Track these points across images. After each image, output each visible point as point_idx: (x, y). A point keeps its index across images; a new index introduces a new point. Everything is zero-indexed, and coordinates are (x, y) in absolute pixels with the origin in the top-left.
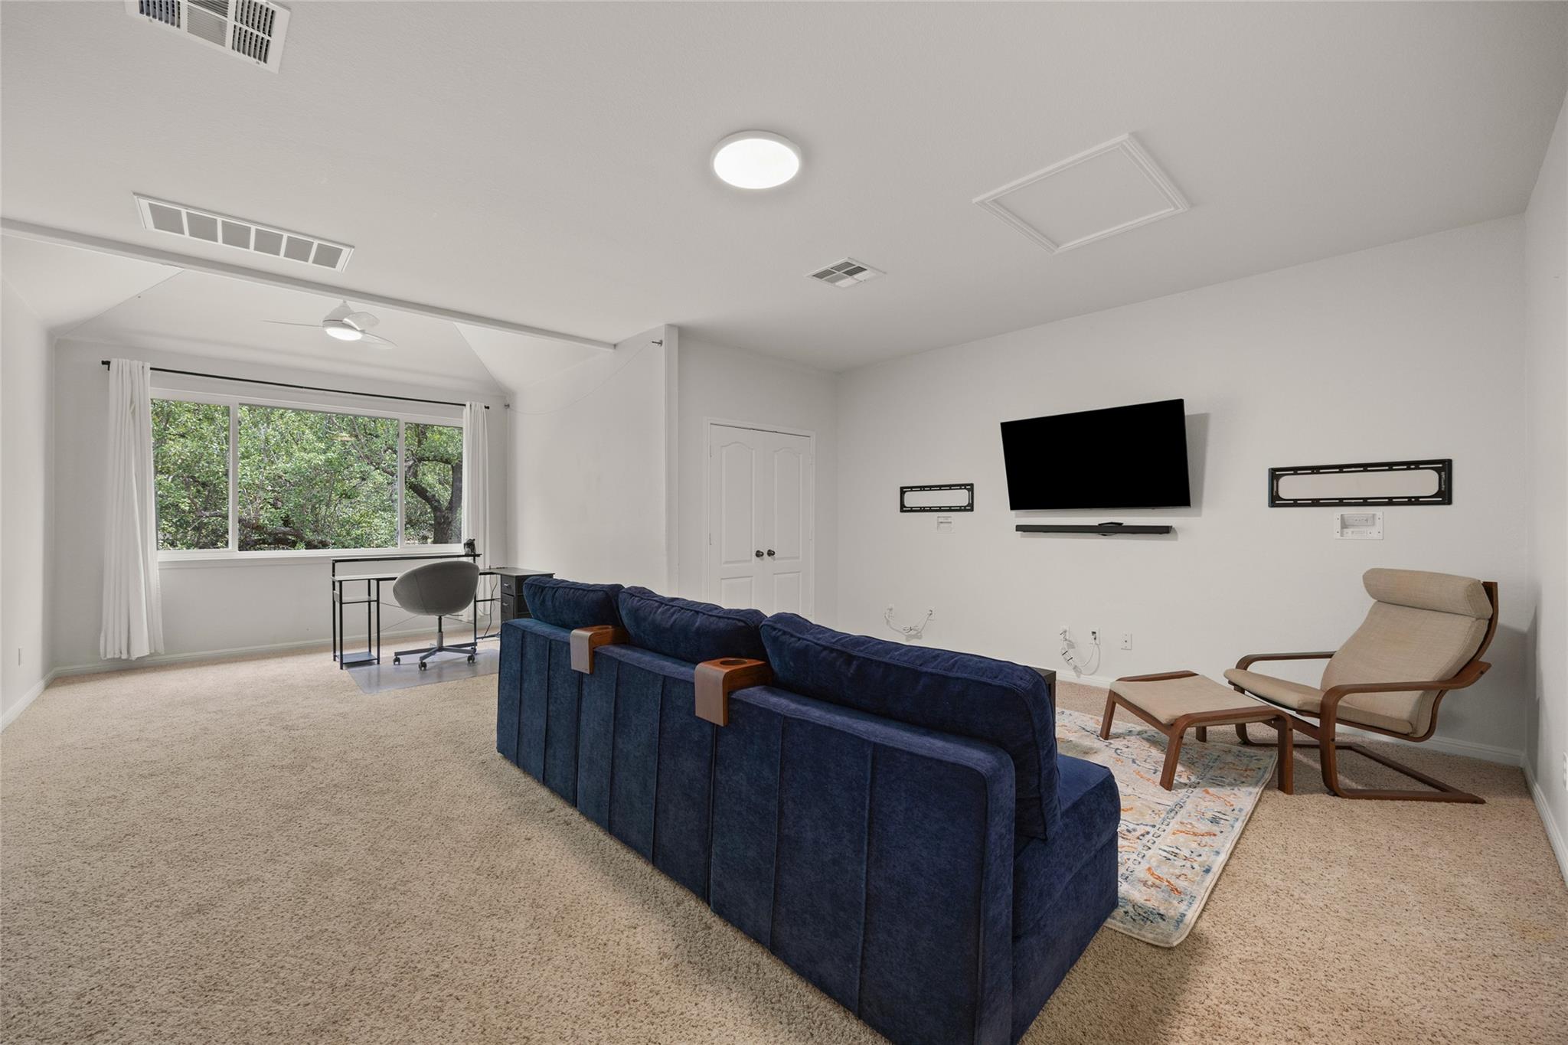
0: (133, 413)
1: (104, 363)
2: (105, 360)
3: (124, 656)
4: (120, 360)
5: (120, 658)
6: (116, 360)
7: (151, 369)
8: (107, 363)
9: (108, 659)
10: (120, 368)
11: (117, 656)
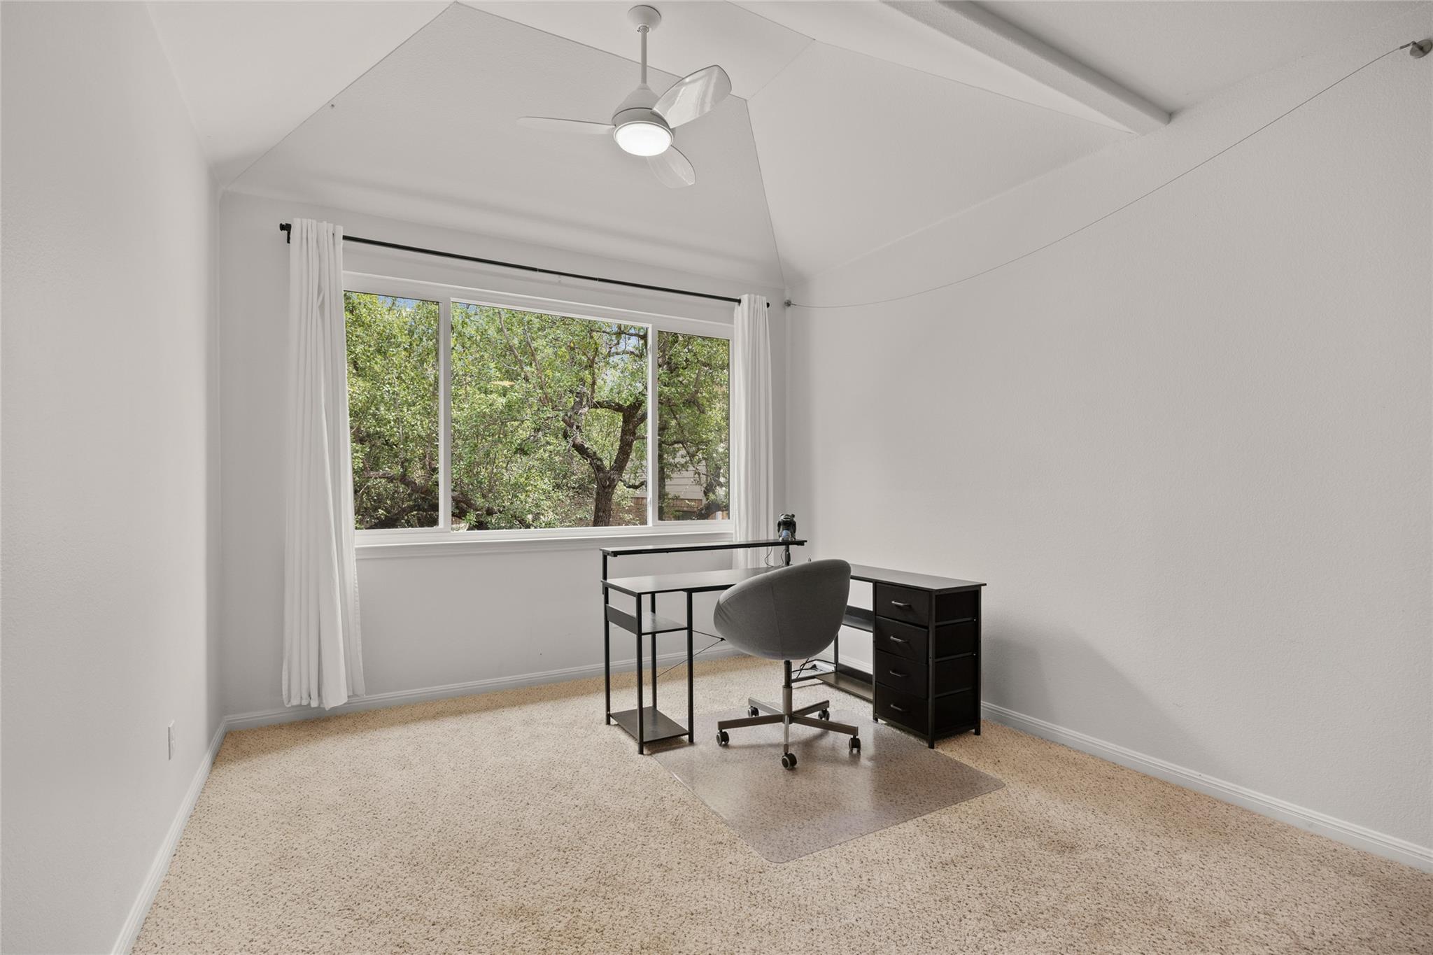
0: (322, 307)
1: (283, 227)
2: (284, 223)
3: (314, 704)
4: (305, 221)
5: (309, 704)
6: (299, 220)
7: (345, 238)
8: (286, 228)
9: (293, 707)
10: (305, 236)
11: (305, 703)
